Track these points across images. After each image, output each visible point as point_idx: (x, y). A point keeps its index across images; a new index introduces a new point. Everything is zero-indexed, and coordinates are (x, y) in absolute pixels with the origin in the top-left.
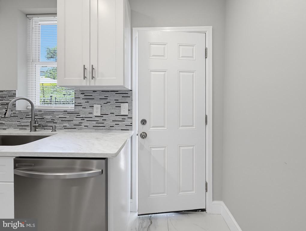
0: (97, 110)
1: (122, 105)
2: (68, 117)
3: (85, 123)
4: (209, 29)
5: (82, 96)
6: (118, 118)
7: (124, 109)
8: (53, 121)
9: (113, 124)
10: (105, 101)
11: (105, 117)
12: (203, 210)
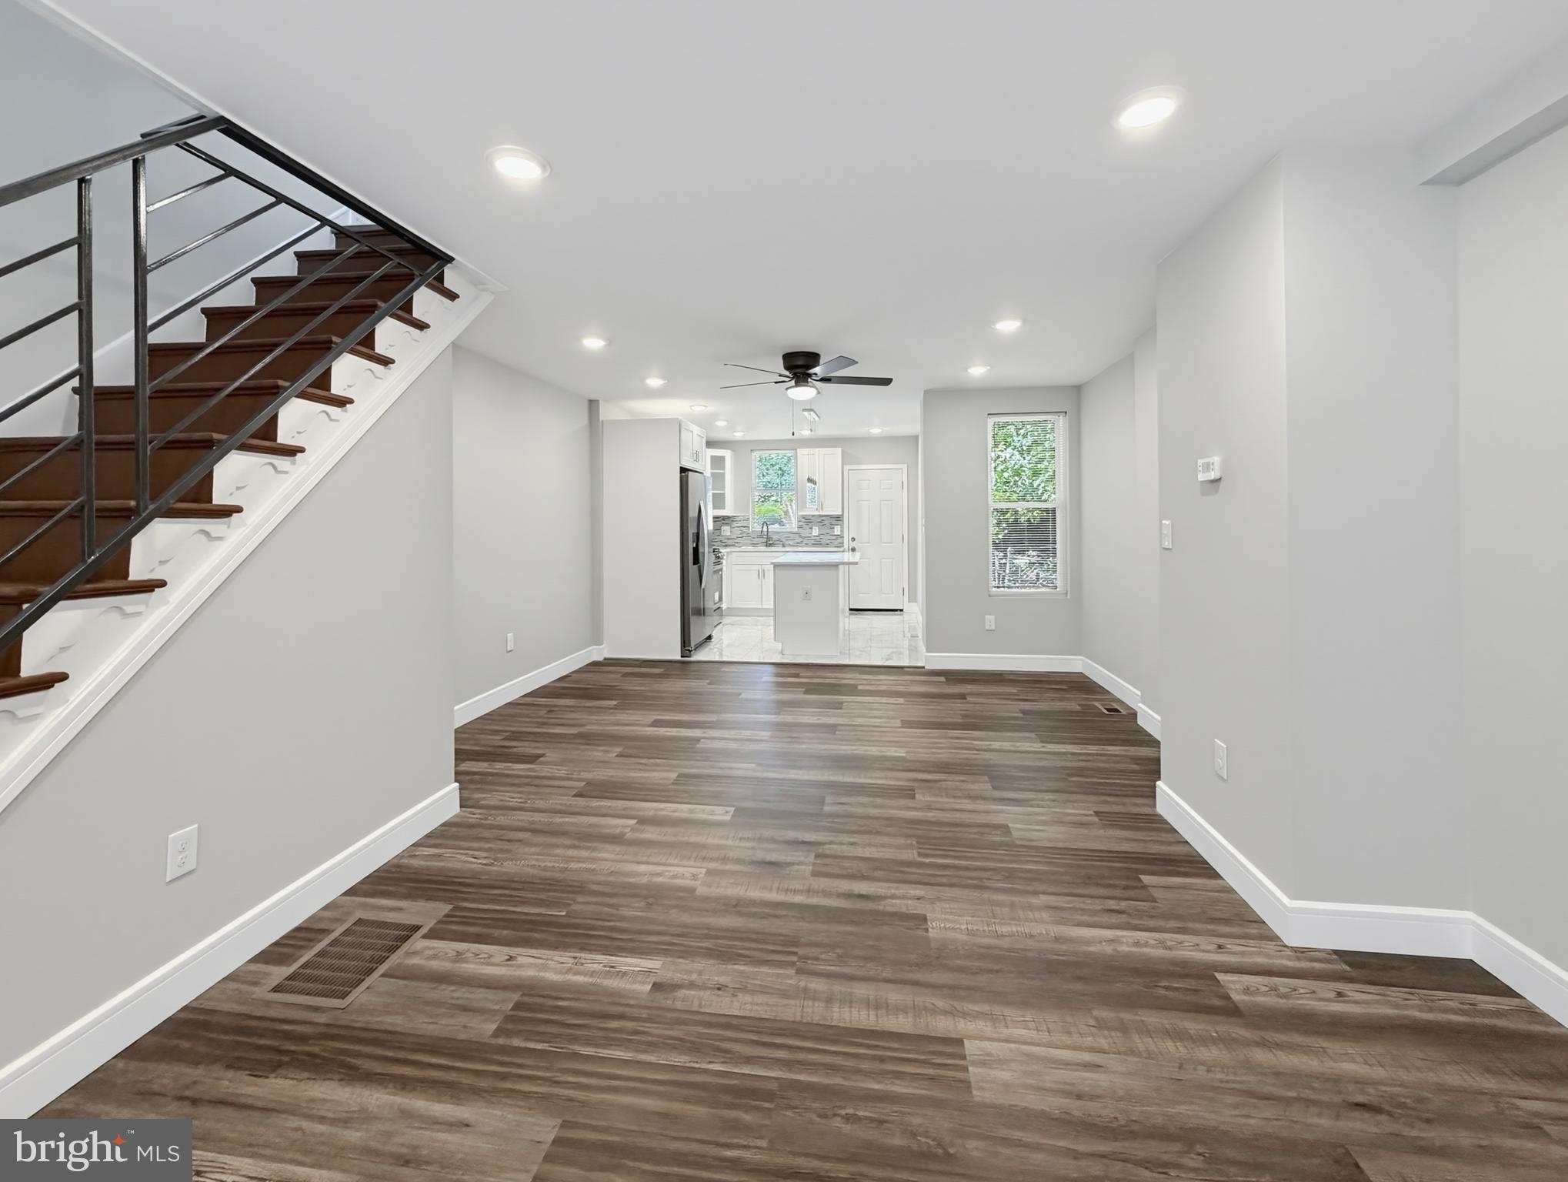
0: (815, 532)
1: (836, 527)
2: (792, 536)
3: (805, 541)
4: (905, 467)
5: (803, 520)
6: (834, 538)
7: (837, 530)
8: (779, 540)
9: (828, 542)
10: (821, 524)
11: (822, 536)
12: (901, 610)
